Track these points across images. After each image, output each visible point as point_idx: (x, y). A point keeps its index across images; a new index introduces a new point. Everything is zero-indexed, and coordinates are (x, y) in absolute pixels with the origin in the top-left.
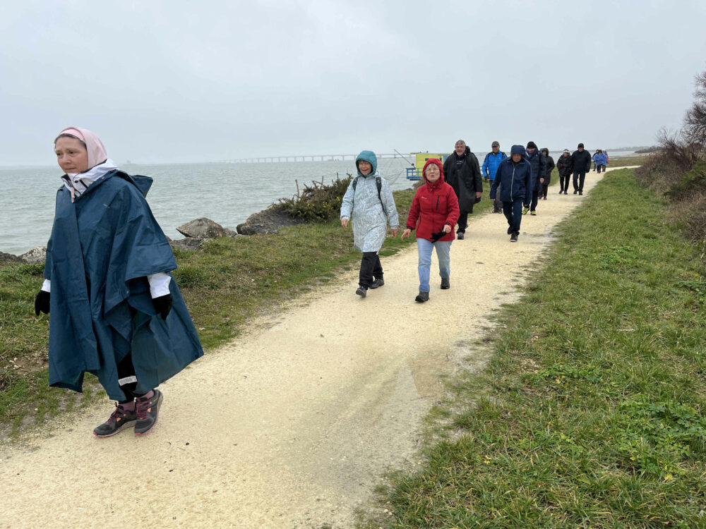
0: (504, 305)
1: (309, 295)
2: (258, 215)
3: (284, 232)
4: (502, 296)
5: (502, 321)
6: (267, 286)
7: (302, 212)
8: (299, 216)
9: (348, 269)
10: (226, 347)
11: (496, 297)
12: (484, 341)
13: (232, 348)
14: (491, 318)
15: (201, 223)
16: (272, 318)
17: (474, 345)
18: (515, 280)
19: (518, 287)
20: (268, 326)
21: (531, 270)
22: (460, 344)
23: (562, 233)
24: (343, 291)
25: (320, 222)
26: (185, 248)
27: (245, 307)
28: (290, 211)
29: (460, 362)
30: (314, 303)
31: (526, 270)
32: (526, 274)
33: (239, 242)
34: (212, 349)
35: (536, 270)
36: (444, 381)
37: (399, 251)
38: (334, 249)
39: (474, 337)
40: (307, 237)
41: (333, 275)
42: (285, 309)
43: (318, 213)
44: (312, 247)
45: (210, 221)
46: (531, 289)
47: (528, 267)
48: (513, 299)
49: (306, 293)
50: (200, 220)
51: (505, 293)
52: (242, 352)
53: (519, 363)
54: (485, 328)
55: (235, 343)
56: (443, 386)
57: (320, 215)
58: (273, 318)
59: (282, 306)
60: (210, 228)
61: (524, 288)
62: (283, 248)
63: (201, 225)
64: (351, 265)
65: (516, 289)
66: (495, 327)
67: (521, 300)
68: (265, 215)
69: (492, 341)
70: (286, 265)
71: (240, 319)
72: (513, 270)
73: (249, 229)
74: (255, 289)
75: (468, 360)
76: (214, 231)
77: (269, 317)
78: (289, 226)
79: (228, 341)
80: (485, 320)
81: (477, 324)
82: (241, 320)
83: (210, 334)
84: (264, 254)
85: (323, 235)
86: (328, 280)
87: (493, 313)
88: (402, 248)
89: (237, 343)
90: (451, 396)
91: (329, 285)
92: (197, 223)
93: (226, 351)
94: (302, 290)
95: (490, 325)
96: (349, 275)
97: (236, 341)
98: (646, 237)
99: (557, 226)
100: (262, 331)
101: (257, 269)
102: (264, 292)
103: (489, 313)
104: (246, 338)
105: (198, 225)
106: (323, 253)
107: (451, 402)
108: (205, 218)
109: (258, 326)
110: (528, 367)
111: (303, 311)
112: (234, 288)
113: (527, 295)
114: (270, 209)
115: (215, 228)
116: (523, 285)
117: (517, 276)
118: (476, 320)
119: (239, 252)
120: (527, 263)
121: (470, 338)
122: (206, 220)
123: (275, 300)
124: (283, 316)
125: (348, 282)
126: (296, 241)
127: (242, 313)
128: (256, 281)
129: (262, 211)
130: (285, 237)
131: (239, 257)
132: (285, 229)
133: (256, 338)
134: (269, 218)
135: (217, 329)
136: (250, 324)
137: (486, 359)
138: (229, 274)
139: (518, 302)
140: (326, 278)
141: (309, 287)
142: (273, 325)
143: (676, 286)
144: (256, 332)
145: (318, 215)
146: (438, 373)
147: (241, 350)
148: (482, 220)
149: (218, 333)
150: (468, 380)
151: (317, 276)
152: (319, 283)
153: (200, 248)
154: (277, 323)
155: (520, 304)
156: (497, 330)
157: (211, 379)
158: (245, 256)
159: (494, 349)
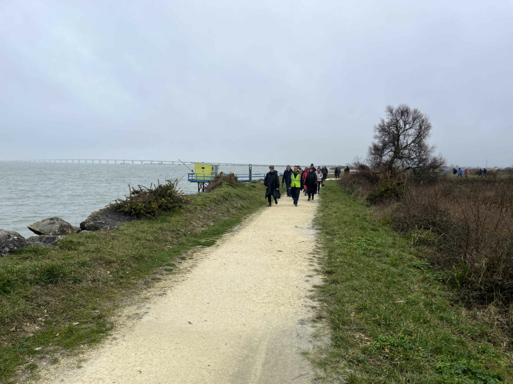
0: (315, 286)
1: (161, 284)
2: (98, 213)
3: (122, 228)
4: (310, 279)
5: (321, 301)
6: (122, 277)
7: (135, 210)
8: (133, 213)
9: (183, 259)
10: (107, 342)
11: (305, 279)
12: (317, 318)
13: (114, 342)
14: (312, 298)
15: (52, 221)
16: (137, 308)
17: (312, 322)
18: (311, 265)
19: (317, 270)
20: (138, 317)
21: (318, 256)
22: (302, 322)
23: (321, 227)
24: (189, 279)
25: (150, 219)
26: (42, 245)
27: (109, 299)
28: (126, 210)
29: (311, 339)
30: (169, 291)
31: (314, 257)
32: (316, 260)
33: (89, 237)
34: (95, 345)
35: (320, 256)
36: (308, 358)
37: (216, 241)
38: (166, 241)
39: (309, 316)
40: (143, 232)
41: (173, 265)
42: (146, 299)
43: (148, 211)
44: (149, 241)
45: (61, 220)
46: (326, 272)
47: (314, 254)
48: (318, 280)
49: (158, 282)
50: (52, 219)
51: (310, 276)
52: (125, 346)
53: (354, 337)
54: (313, 307)
55: (114, 336)
56: (309, 362)
57: (149, 213)
58: (139, 308)
59: (142, 296)
60: (62, 226)
61: (320, 271)
62: (126, 242)
63: (53, 223)
64: (184, 255)
65: (315, 273)
66: (318, 306)
67: (324, 281)
68: (104, 213)
69: (323, 318)
70: (133, 257)
71: (108, 311)
72: (304, 256)
73: (92, 226)
74: (112, 280)
75: (315, 336)
76: (65, 228)
77: (135, 307)
78: (125, 222)
79: (107, 335)
80: (308, 300)
81: (305, 304)
82: (111, 311)
83: (85, 328)
84: (112, 248)
85: (154, 230)
86: (172, 270)
87: (311, 293)
88: (217, 239)
89: (117, 336)
90: (321, 373)
91: (175, 273)
92: (49, 221)
93: (109, 346)
94: (153, 279)
95: (315, 304)
96: (186, 264)
97: (114, 334)
98: (372, 230)
99: (314, 221)
100: (135, 321)
101: (110, 262)
102: (121, 283)
103: (308, 294)
104: (123, 330)
105: (50, 224)
106: (158, 246)
107: (324, 378)
108: (56, 218)
109: (129, 317)
110: (362, 340)
111: (163, 300)
112: (94, 280)
113: (326, 277)
114: (108, 208)
115: (65, 226)
116: (319, 269)
117: (311, 262)
118: (302, 300)
119: (92, 247)
120: (311, 251)
121: (306, 317)
122: (57, 219)
123: (133, 290)
124: (148, 306)
125: (189, 271)
126: (136, 236)
127: (109, 304)
128: (111, 273)
129: (101, 210)
130: (125, 232)
131: (93, 252)
132: (123, 225)
133: (131, 329)
134: (107, 215)
135: (91, 322)
136: (120, 316)
137: (327, 334)
138: (88, 268)
139: (323, 283)
140: (169, 267)
141: (158, 276)
142: (143, 315)
143: (409, 266)
144: (129, 324)
145: (148, 213)
146: (300, 351)
147: (124, 343)
148: (261, 216)
149: (93, 326)
150: (324, 356)
151: (161, 266)
152: (164, 272)
153: (55, 244)
154: (146, 313)
155: (326, 285)
156: (322, 307)
157: (108, 377)
158: (98, 250)
159: (328, 325)
